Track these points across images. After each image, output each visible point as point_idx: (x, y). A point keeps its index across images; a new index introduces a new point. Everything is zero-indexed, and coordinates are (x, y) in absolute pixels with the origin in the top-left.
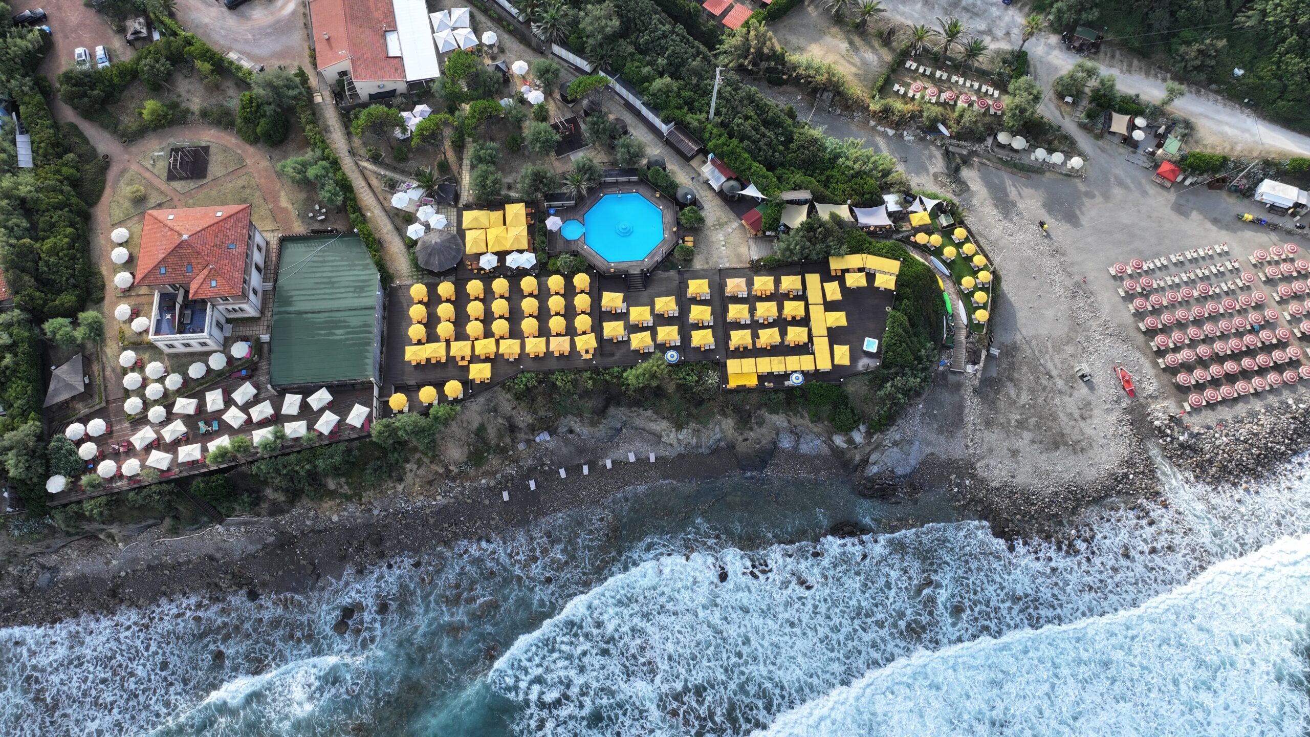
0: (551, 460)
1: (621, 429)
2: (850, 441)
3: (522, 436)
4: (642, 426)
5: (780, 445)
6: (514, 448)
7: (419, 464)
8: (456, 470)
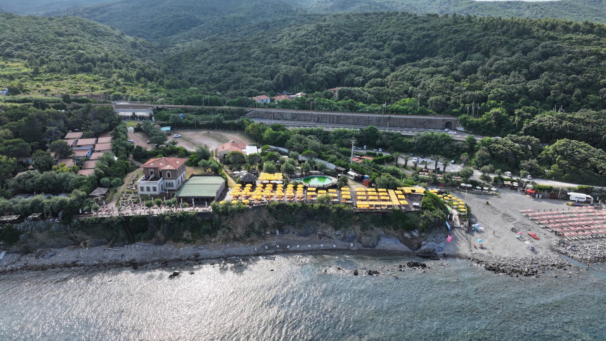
2: (412, 236)
7: (224, 232)
8: (239, 236)
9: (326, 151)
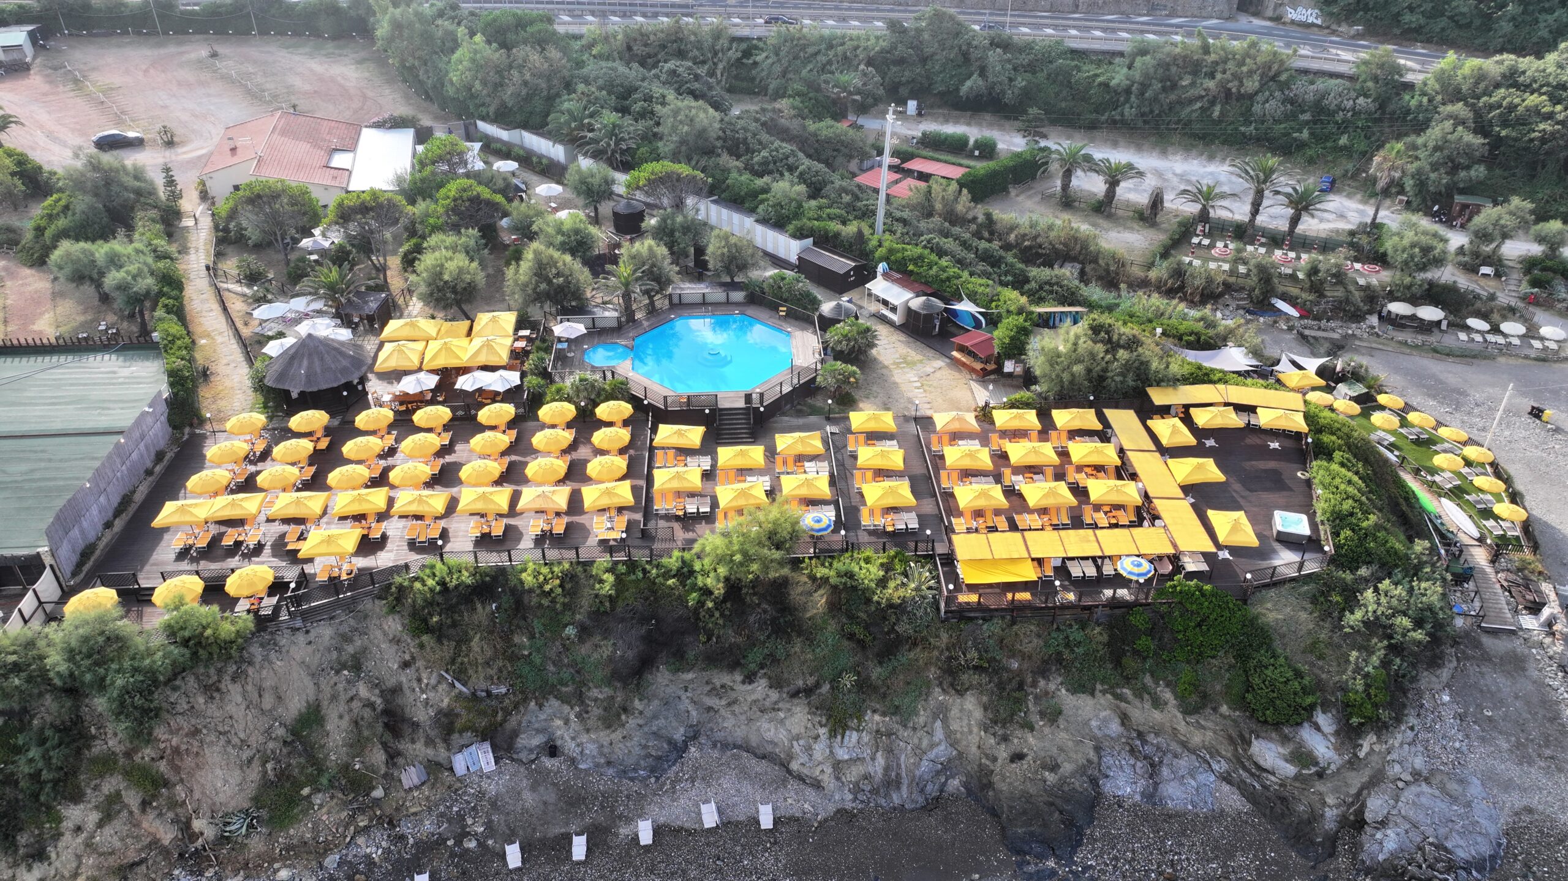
0: (489, 825)
1: (685, 748)
2: (1302, 757)
3: (418, 749)
4: (740, 734)
5: (1108, 787)
6: (391, 781)
7: (110, 809)
8: (210, 833)
9: (750, 151)
